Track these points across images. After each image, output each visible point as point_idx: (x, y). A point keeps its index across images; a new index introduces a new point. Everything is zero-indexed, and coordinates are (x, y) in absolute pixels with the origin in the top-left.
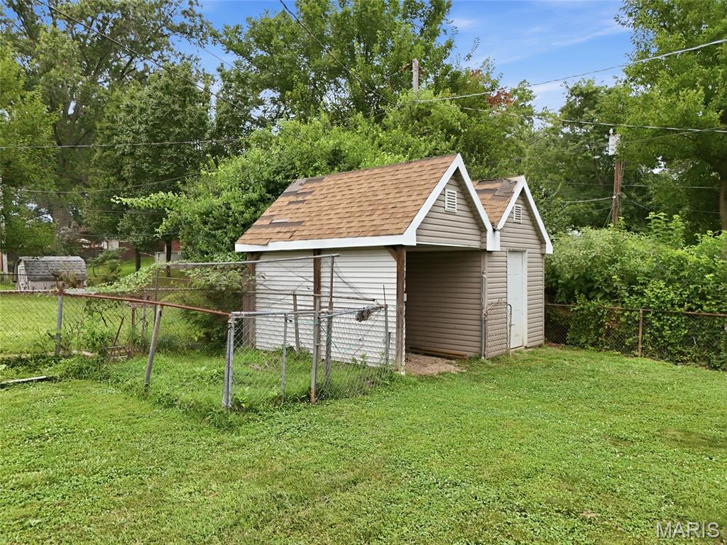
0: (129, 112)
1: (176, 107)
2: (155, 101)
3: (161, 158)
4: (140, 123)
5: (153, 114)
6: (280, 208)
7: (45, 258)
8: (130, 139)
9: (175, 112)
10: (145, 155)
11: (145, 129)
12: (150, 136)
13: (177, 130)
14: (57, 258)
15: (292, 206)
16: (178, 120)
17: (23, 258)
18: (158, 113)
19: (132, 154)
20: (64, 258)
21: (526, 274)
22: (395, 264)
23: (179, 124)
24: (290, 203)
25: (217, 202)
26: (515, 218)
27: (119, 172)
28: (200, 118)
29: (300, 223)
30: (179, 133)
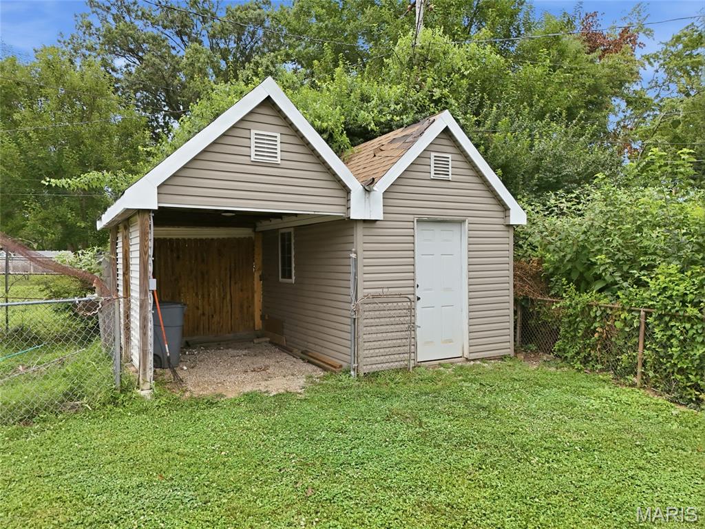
21: (465, 254)
26: (433, 172)
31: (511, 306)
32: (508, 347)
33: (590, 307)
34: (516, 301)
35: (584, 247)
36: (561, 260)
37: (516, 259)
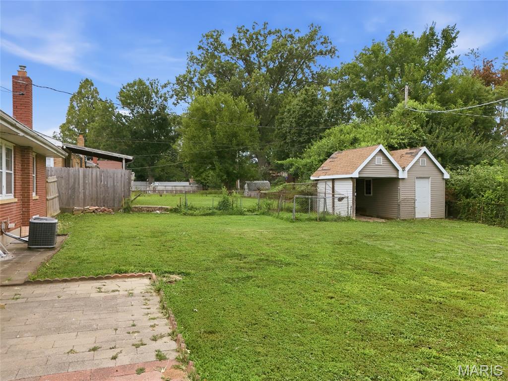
0: (289, 112)
1: (308, 109)
2: (299, 107)
3: (301, 133)
4: (293, 118)
5: (298, 113)
6: (326, 164)
7: (255, 182)
8: (289, 125)
9: (307, 111)
10: (295, 133)
11: (295, 121)
12: (297, 124)
13: (309, 120)
14: (259, 182)
15: (331, 163)
16: (309, 115)
17: (247, 182)
18: (300, 113)
19: (289, 132)
20: (262, 182)
21: (430, 187)
22: (352, 183)
23: (310, 117)
24: (330, 161)
25: (309, 161)
26: (421, 164)
27: (285, 139)
28: (319, 112)
29: (329, 170)
30: (309, 121)
31: (444, 203)
32: (443, 215)
33: (469, 203)
34: (446, 202)
35: (468, 185)
36: (461, 189)
37: (446, 189)
